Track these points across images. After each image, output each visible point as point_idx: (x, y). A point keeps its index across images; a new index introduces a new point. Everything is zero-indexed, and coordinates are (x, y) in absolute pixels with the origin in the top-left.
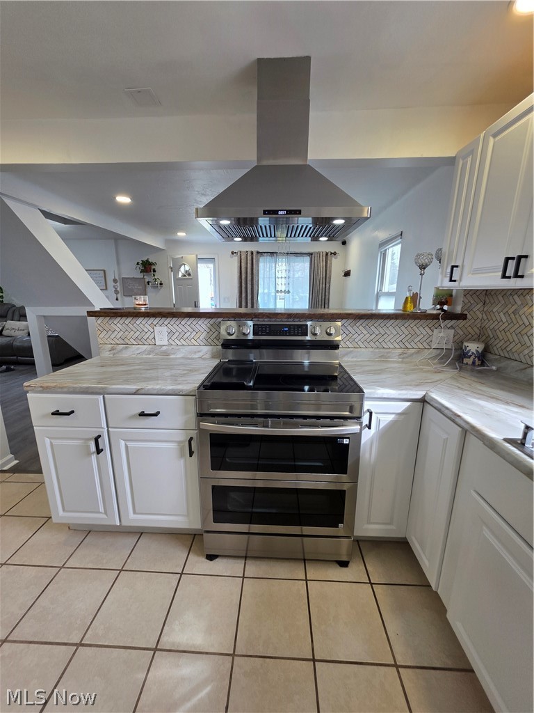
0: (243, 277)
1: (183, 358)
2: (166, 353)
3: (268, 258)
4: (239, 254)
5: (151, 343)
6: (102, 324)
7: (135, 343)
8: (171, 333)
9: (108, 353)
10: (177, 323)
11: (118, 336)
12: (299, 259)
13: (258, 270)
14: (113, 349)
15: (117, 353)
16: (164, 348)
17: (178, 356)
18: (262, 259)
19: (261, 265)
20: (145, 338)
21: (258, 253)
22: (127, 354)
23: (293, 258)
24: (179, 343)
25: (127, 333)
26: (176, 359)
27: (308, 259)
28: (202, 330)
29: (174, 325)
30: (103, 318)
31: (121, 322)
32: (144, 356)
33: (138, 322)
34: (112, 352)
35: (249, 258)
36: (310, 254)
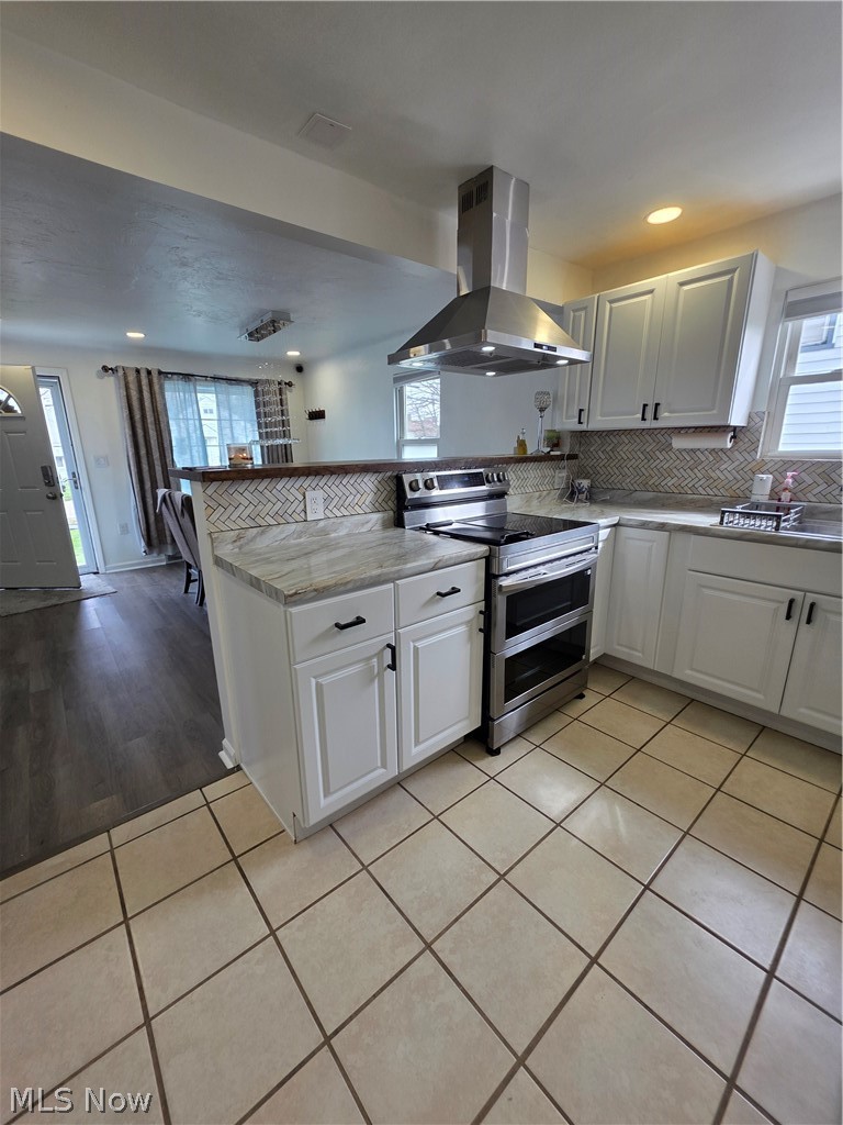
0: (137, 416)
1: (348, 535)
2: (324, 532)
3: (181, 384)
4: (121, 373)
5: (299, 519)
6: (215, 496)
7: (273, 522)
8: (328, 500)
9: (230, 547)
10: (337, 483)
11: (244, 516)
12: (235, 389)
13: (165, 405)
14: (239, 538)
15: (247, 544)
16: (322, 524)
17: (341, 534)
18: (168, 385)
19: (168, 395)
20: (290, 511)
21: (160, 373)
22: (264, 543)
23: (223, 386)
24: (339, 514)
25: (260, 507)
26: (340, 537)
27: (249, 390)
28: (368, 491)
29: (333, 487)
30: (219, 483)
31: (252, 488)
32: (293, 541)
33: (279, 487)
34: (238, 543)
35: (145, 381)
36: (254, 383)
